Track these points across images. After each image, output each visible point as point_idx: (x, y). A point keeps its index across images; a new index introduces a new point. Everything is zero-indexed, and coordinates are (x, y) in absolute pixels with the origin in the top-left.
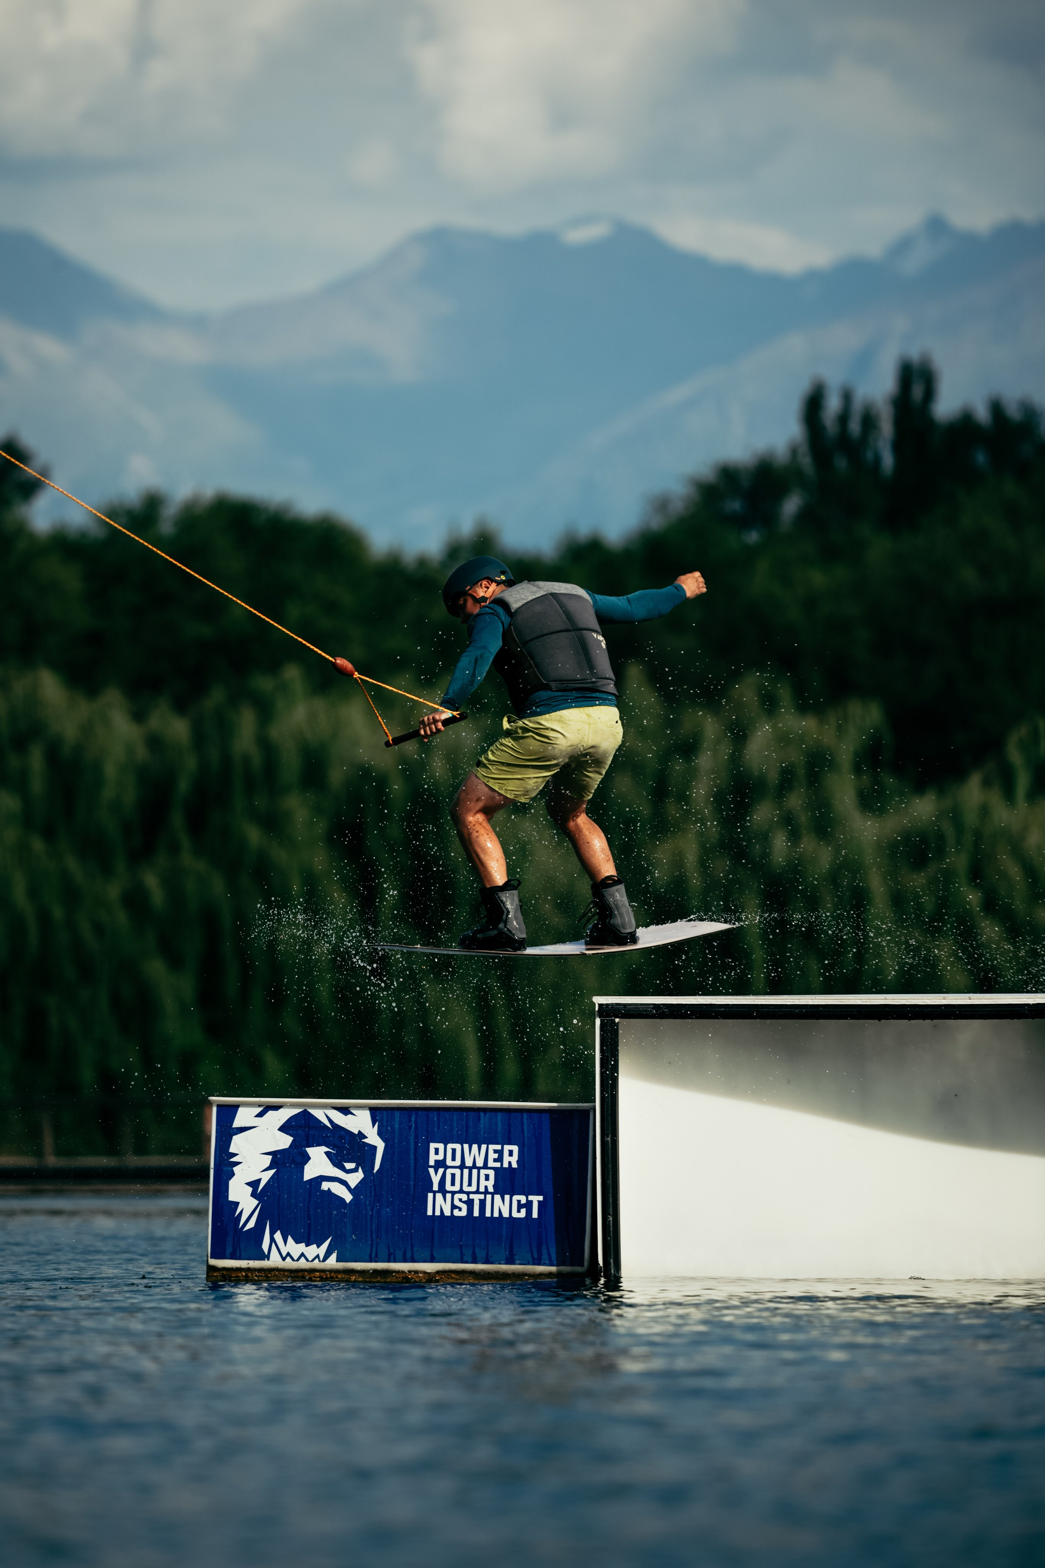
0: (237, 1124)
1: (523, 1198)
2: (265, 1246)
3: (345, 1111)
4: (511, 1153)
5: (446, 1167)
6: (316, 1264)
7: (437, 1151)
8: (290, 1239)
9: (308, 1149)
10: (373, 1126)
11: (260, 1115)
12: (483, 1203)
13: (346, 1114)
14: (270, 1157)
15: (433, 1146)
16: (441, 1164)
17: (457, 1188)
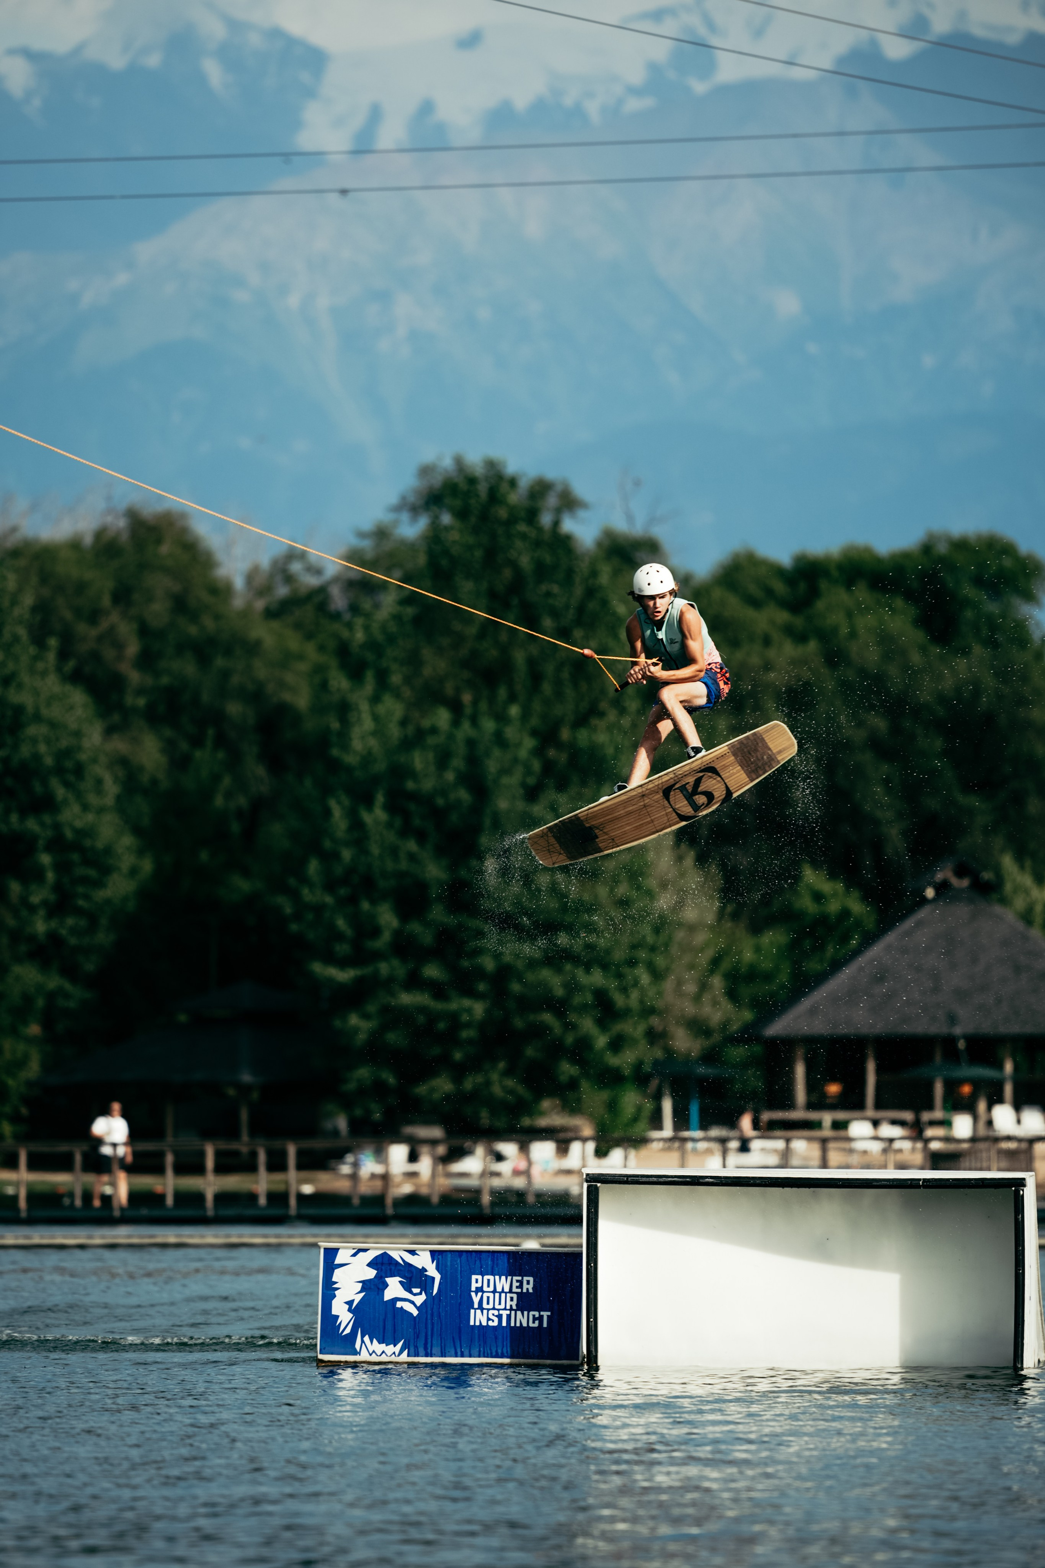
0: (337, 1261)
1: (537, 1314)
2: (358, 1346)
3: (413, 1252)
4: (528, 1282)
5: (483, 1292)
6: (393, 1359)
7: (477, 1281)
8: (375, 1340)
9: (386, 1279)
10: (433, 1262)
11: (354, 1255)
12: (509, 1317)
13: (413, 1255)
14: (361, 1284)
15: (474, 1277)
16: (480, 1290)
17: (491, 1306)
